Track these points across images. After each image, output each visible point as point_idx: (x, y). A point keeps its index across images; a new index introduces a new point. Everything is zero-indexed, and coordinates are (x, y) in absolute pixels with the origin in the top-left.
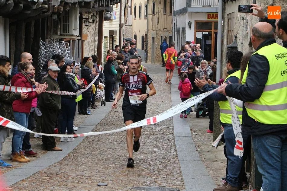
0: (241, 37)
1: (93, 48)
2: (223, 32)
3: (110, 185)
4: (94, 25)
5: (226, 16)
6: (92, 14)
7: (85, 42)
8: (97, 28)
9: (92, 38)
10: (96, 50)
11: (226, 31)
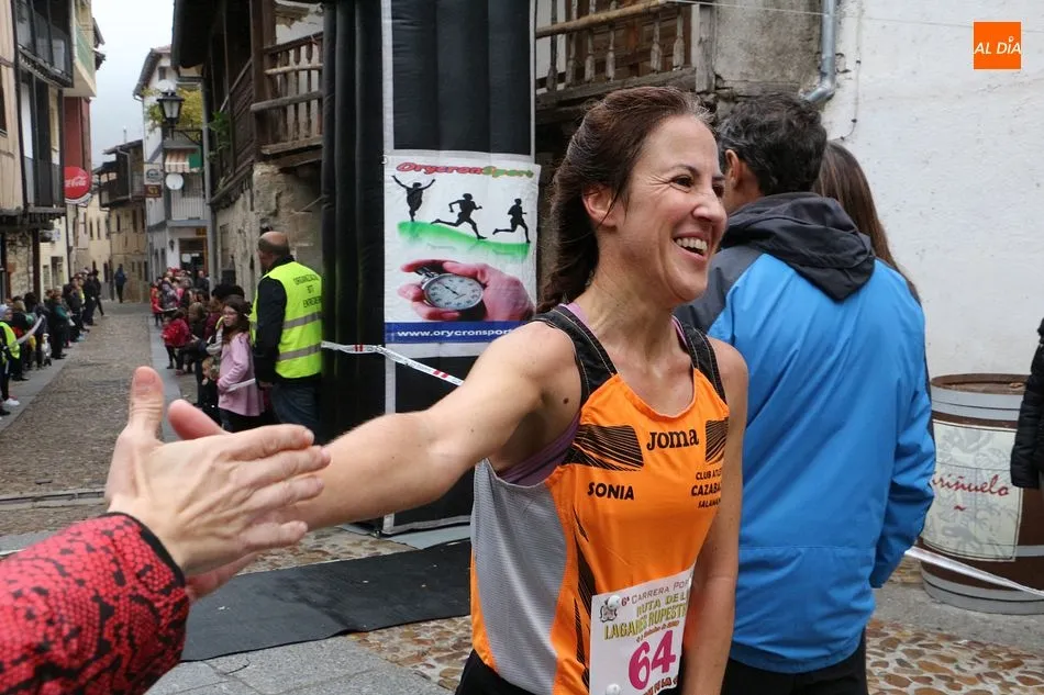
0: (239, 258)
1: (26, 283)
2: (215, 251)
3: (56, 481)
4: (25, 250)
5: (218, 229)
6: (21, 234)
7: (13, 275)
8: (31, 253)
9: (24, 269)
10: (32, 285)
11: (219, 250)
